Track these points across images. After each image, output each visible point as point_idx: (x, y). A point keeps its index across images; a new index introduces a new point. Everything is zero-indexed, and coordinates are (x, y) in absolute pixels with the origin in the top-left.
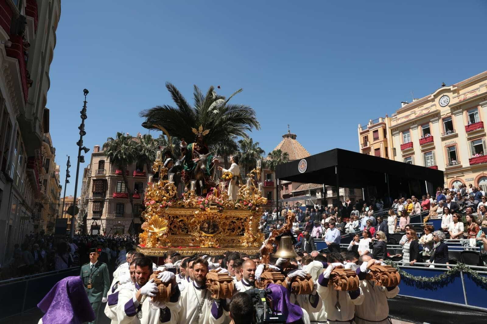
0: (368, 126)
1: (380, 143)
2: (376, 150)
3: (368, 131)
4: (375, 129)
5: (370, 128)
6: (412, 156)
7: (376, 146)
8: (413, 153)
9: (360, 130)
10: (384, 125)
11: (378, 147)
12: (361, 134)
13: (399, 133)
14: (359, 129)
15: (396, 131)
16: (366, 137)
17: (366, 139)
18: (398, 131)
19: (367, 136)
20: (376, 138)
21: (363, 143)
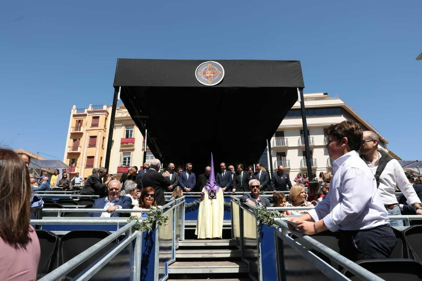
0: (86, 110)
1: (99, 131)
2: (91, 137)
3: (85, 115)
4: (96, 114)
5: (88, 112)
6: (132, 153)
7: (93, 133)
8: (133, 150)
9: (74, 112)
10: (107, 114)
11: (96, 135)
12: (74, 116)
13: (122, 126)
14: (72, 110)
15: (119, 123)
16: (80, 120)
17: (80, 122)
18: (121, 124)
19: (83, 120)
20: (95, 125)
21: (74, 126)
